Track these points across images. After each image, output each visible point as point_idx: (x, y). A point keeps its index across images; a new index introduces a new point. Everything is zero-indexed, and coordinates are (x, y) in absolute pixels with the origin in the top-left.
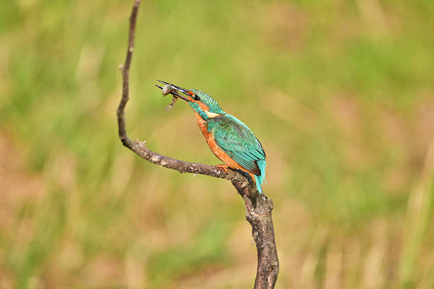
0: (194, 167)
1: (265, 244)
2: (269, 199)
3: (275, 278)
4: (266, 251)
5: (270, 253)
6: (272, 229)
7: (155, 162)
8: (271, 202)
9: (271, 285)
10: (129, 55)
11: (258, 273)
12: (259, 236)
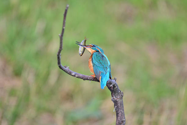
0: (90, 78)
1: (119, 111)
2: (121, 92)
4: (120, 114)
5: (122, 115)
6: (122, 105)
7: (73, 76)
10: (63, 30)
11: (116, 124)
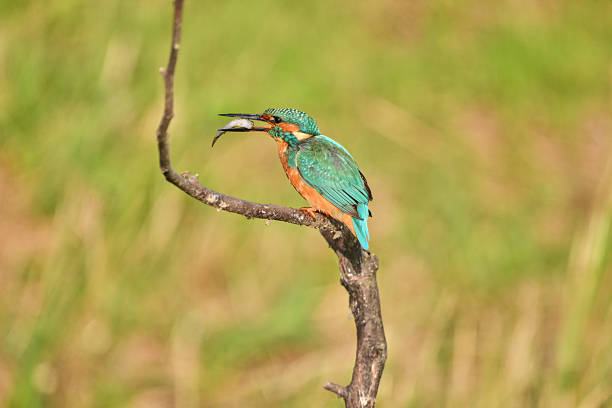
0: (267, 211)
1: (366, 318)
2: (373, 255)
3: (382, 366)
4: (369, 326)
5: (374, 331)
6: (377, 297)
7: (211, 204)
8: (376, 259)
9: (375, 376)
10: (174, 54)
11: (357, 359)
12: (358, 307)
